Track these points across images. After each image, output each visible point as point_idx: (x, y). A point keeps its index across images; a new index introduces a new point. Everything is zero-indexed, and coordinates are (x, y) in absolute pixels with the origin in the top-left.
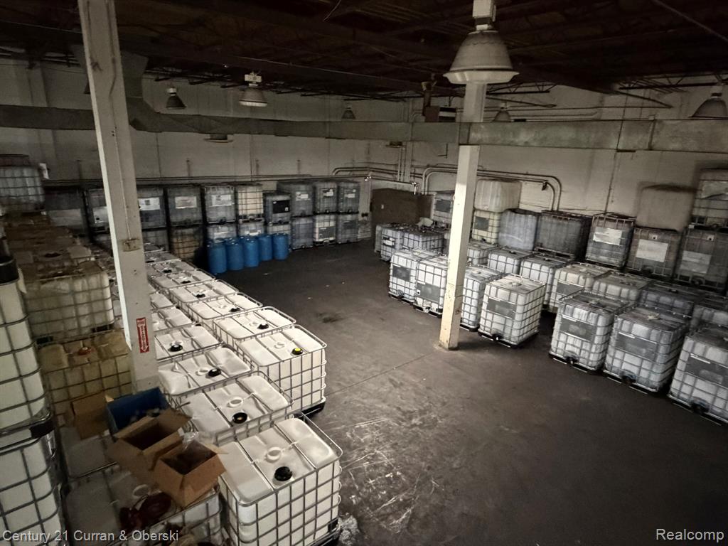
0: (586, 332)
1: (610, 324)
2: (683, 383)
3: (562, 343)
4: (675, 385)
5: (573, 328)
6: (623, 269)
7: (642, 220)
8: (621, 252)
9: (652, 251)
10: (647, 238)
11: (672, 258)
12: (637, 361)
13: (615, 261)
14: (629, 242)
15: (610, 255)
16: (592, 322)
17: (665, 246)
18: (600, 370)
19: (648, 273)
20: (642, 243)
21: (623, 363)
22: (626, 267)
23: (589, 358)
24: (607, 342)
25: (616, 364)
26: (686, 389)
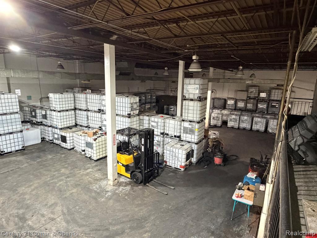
0: (235, 120)
1: (240, 118)
2: (254, 127)
3: (230, 124)
4: (253, 127)
5: (233, 120)
6: (235, 109)
7: (238, 98)
8: (234, 106)
9: (241, 105)
10: (240, 102)
11: (245, 106)
12: (246, 124)
13: (233, 108)
14: (236, 103)
15: (232, 107)
16: (236, 118)
17: (244, 103)
18: (239, 128)
19: (241, 110)
20: (239, 103)
21: (243, 125)
22: (236, 109)
23: (236, 126)
24: (239, 122)
25: (242, 126)
26: (255, 128)
